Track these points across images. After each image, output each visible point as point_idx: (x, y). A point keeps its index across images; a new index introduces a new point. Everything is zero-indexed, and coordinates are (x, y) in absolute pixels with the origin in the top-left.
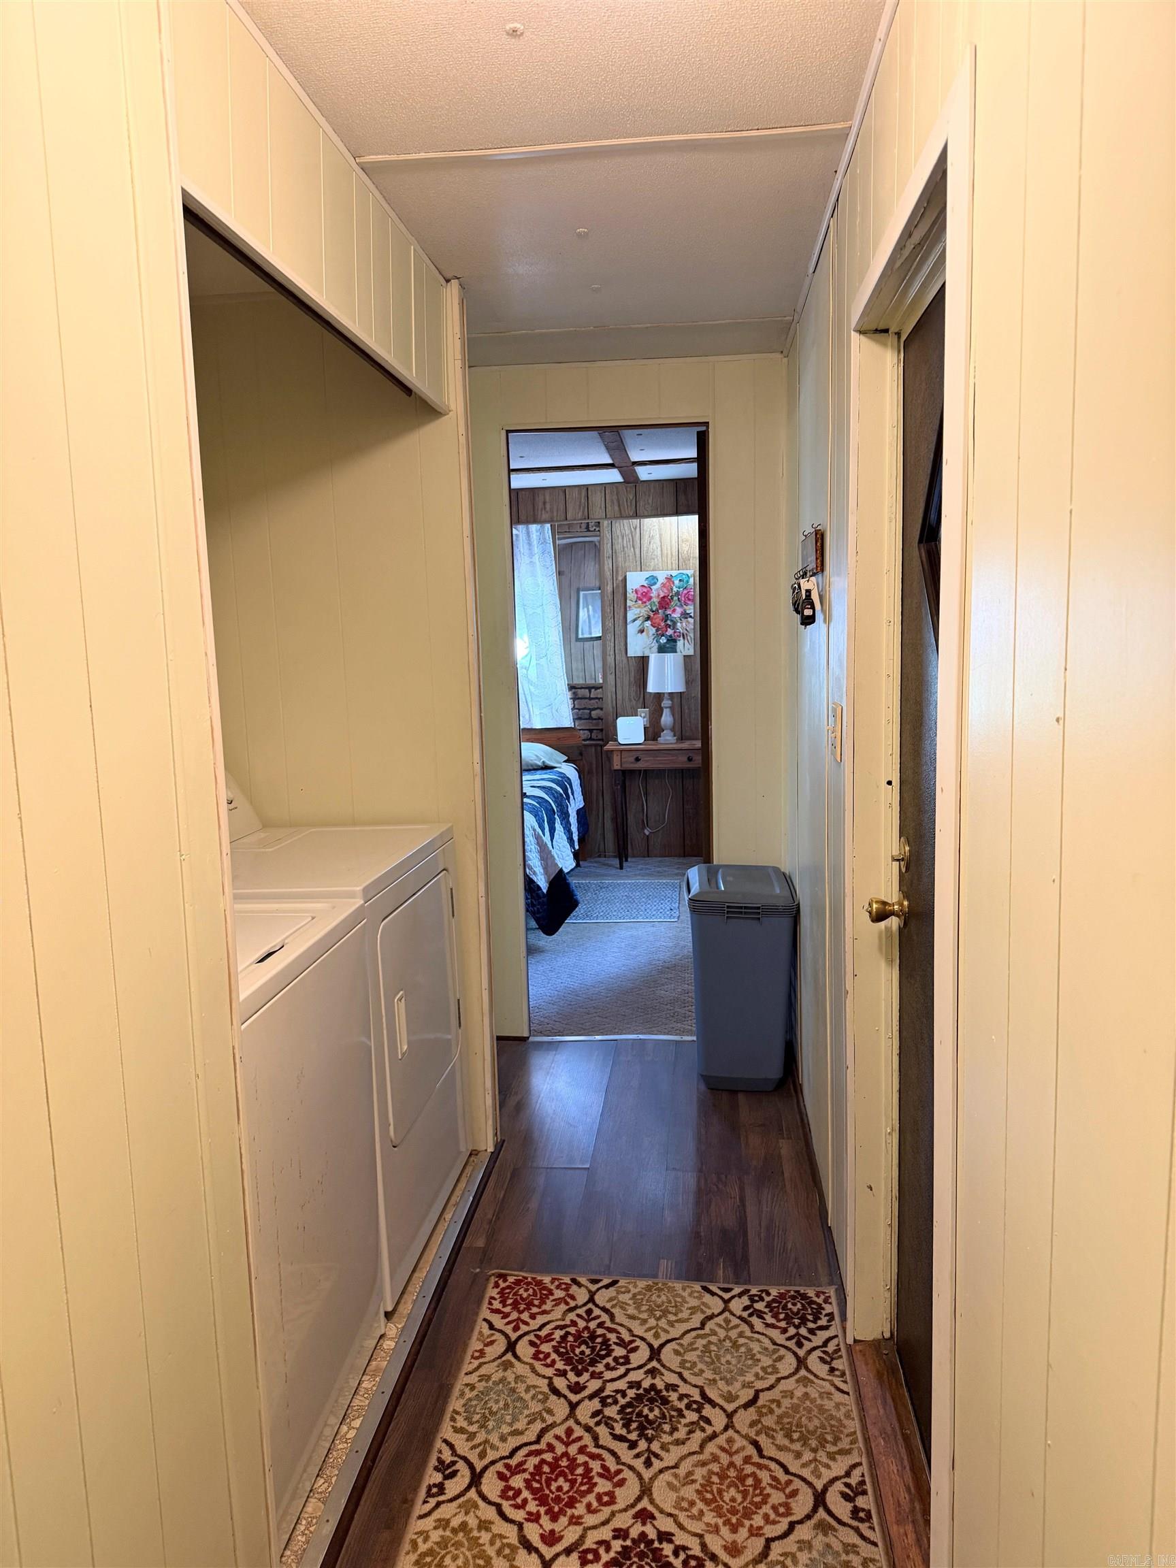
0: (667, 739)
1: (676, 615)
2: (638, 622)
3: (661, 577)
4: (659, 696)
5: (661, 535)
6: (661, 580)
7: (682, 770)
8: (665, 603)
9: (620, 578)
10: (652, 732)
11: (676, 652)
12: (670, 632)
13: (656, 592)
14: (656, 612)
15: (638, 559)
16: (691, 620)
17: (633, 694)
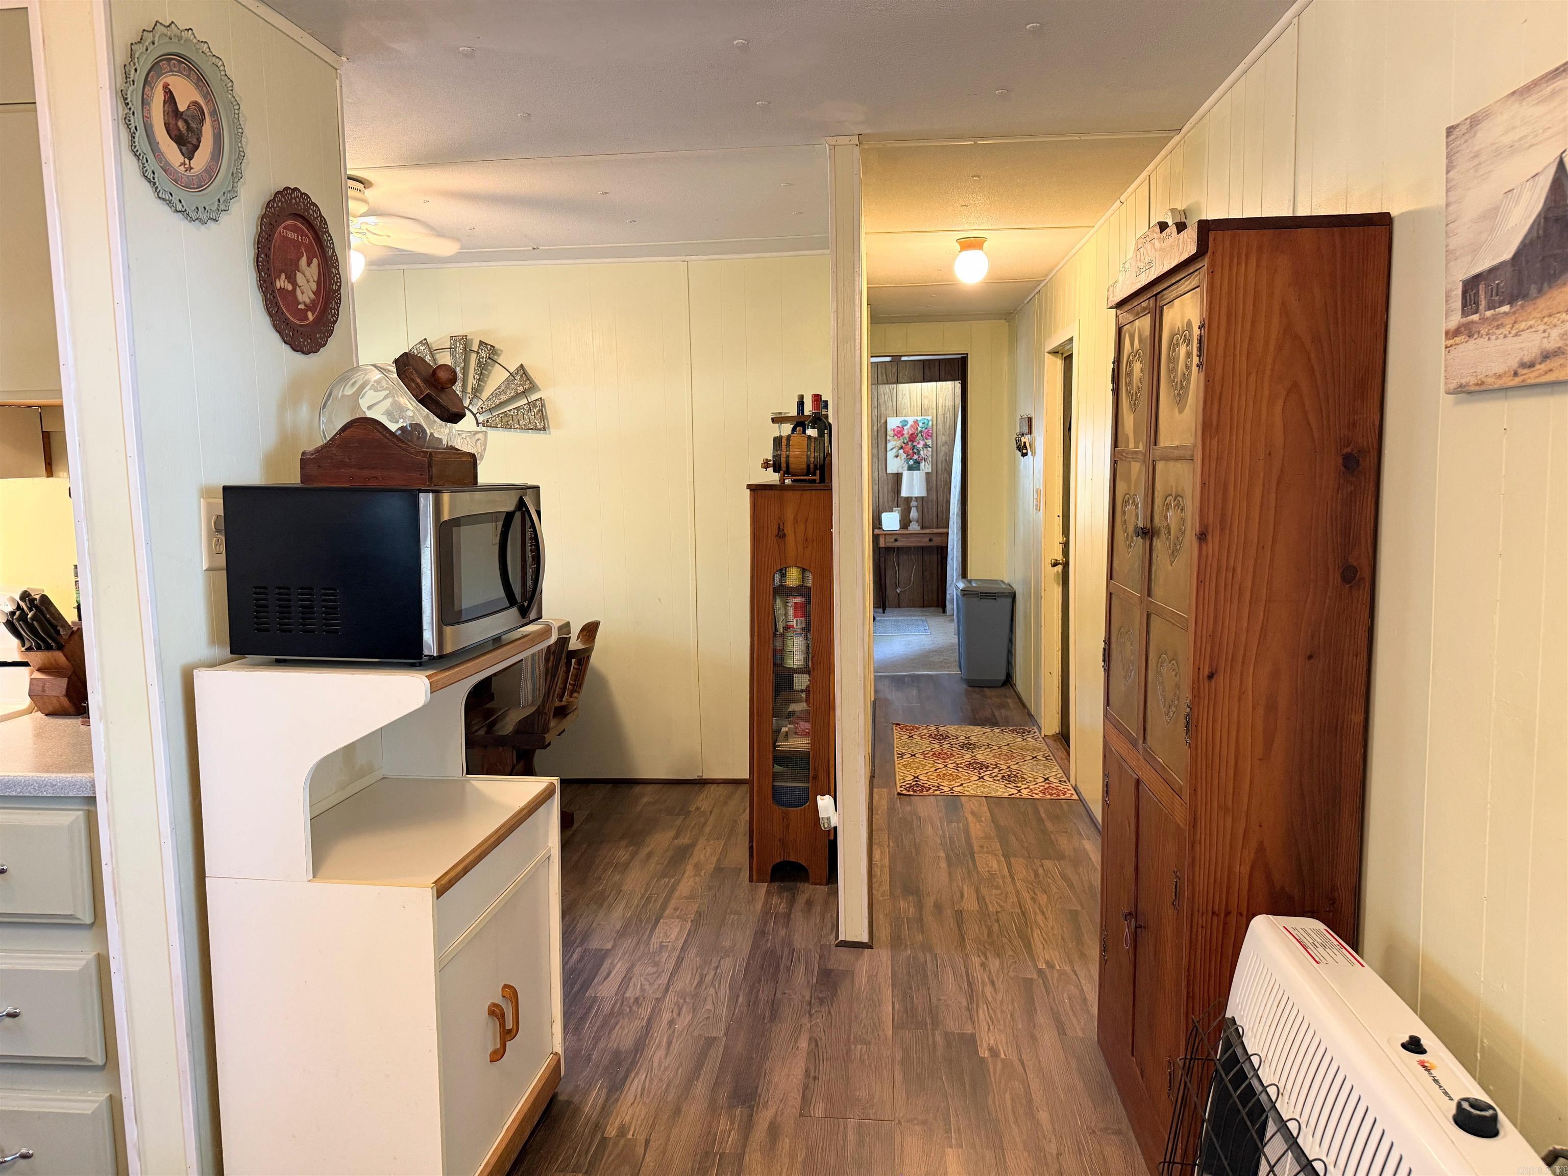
0: (914, 527)
1: (920, 446)
2: (895, 451)
3: (911, 420)
4: (908, 500)
5: (910, 393)
6: (911, 423)
7: (923, 548)
8: (912, 438)
9: (883, 421)
10: (905, 522)
11: (919, 470)
12: (916, 457)
13: (907, 430)
14: (907, 444)
15: (895, 409)
16: (930, 449)
17: (890, 498)
